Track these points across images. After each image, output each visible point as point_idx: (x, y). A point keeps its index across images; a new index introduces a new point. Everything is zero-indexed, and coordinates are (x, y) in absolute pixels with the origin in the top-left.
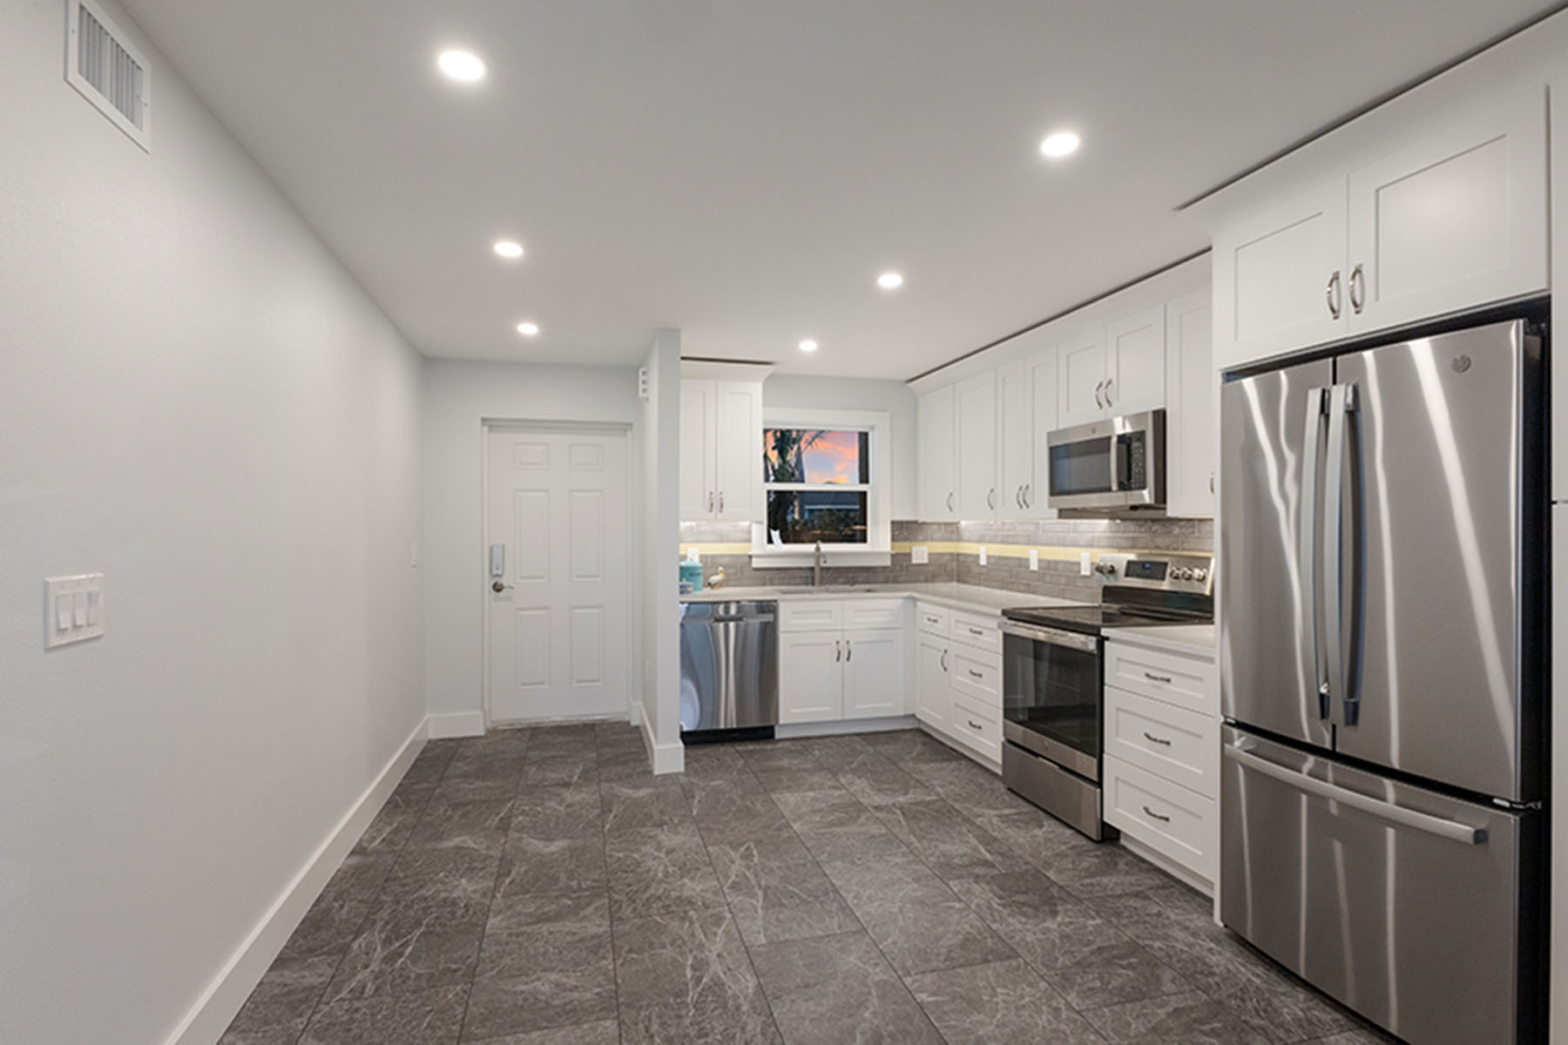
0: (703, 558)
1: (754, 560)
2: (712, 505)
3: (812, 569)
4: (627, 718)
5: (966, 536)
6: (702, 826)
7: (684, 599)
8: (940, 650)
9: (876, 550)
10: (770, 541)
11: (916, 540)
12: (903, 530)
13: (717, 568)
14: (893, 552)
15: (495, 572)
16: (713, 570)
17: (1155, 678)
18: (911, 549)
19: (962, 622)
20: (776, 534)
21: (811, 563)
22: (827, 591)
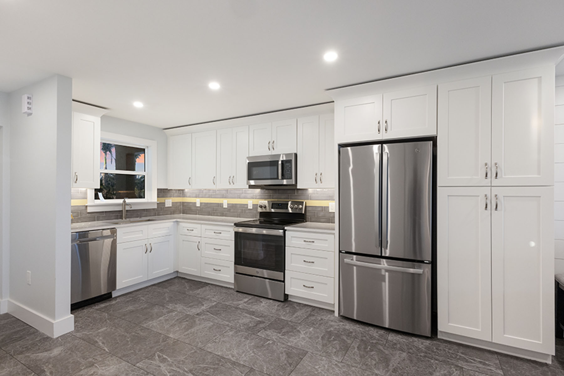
1: (88, 208)
3: (121, 211)
5: (188, 195)
6: (120, 355)
8: (196, 242)
9: (149, 201)
10: (97, 198)
11: (167, 197)
12: (162, 193)
14: (158, 202)
17: (307, 242)
18: (165, 201)
19: (208, 229)
20: (100, 195)
21: (121, 208)
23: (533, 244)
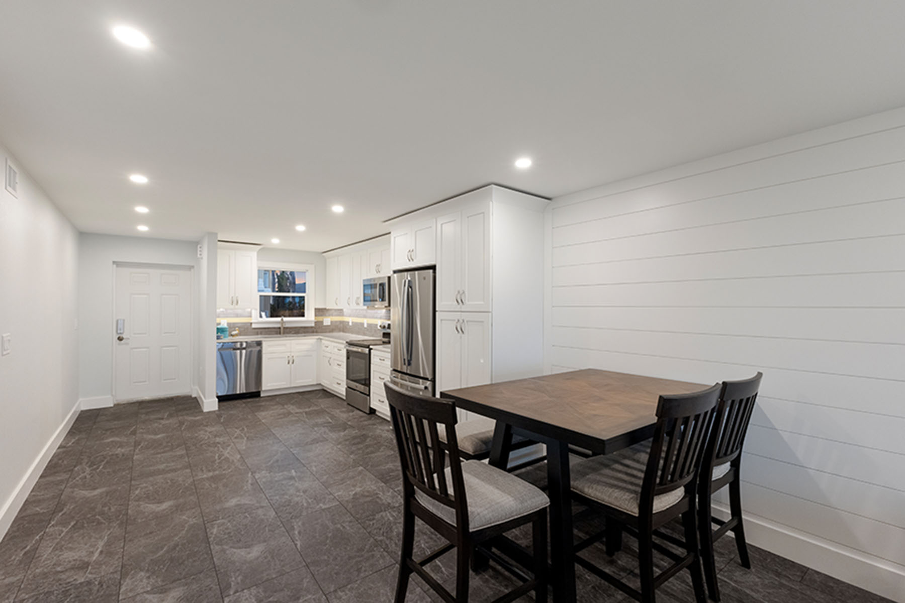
0: (229, 324)
1: (253, 324)
2: (233, 302)
3: (280, 328)
4: (189, 394)
5: (345, 313)
6: (224, 424)
7: (219, 341)
8: (329, 358)
9: (308, 320)
10: (261, 316)
11: (326, 316)
12: (319, 312)
13: (235, 328)
14: (316, 320)
15: (119, 332)
16: (233, 329)
17: (381, 360)
18: (323, 319)
19: (335, 347)
20: (263, 314)
21: (279, 326)
22: (286, 337)
23: (482, 361)
